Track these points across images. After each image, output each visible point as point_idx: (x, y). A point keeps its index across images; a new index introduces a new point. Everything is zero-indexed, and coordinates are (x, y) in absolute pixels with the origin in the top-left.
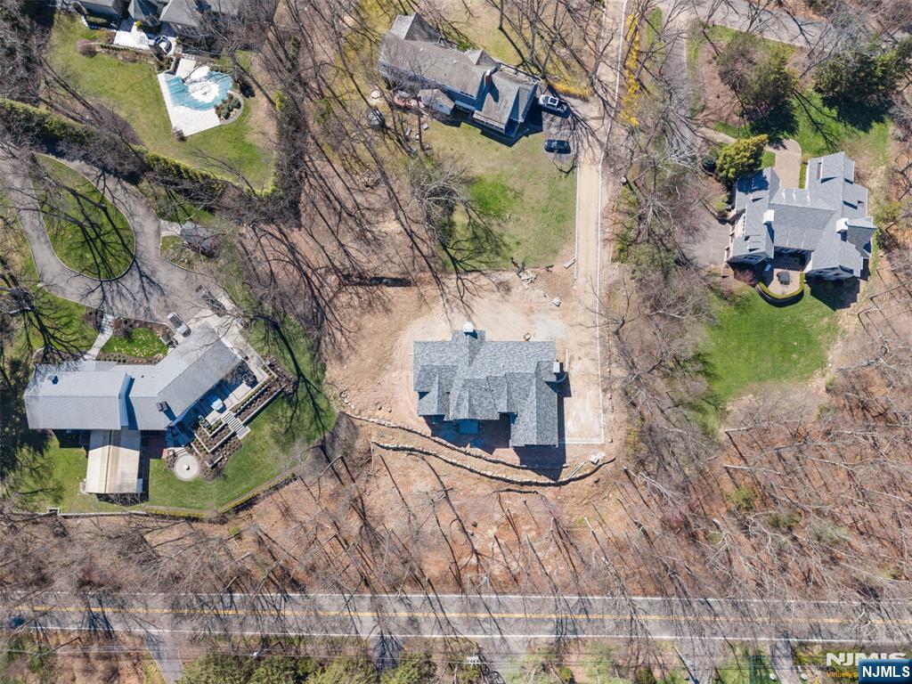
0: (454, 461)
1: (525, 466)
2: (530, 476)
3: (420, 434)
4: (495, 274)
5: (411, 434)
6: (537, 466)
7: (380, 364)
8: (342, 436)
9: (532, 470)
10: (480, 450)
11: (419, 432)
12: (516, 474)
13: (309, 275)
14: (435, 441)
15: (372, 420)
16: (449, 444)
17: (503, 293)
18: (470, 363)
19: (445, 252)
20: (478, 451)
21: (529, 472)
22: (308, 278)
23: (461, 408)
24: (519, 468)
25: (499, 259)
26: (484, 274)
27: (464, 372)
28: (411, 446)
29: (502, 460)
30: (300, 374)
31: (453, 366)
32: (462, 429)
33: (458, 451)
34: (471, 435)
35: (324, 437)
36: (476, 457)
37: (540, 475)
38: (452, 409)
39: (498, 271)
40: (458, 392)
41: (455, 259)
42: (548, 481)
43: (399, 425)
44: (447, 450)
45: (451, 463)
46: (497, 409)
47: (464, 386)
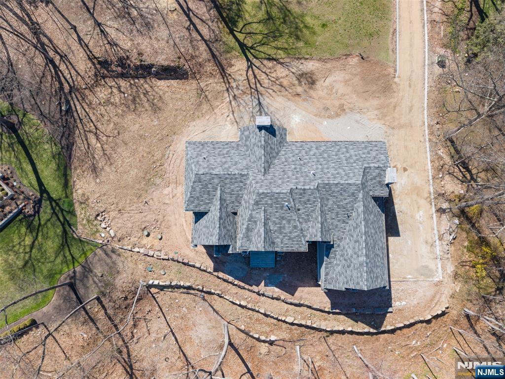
0: (243, 303)
1: (337, 311)
2: (343, 323)
3: (199, 269)
4: (296, 63)
5: (187, 269)
6: (354, 310)
7: (148, 177)
8: (98, 271)
9: (347, 315)
10: (277, 290)
11: (198, 265)
12: (325, 320)
13: (57, 63)
14: (218, 277)
15: (136, 250)
16: (236, 282)
17: (306, 87)
18: (266, 171)
19: (231, 36)
20: (276, 291)
21: (342, 317)
22: (55, 67)
23: (254, 235)
24: (329, 313)
25: (301, 44)
26: (281, 64)
27: (257, 183)
28: (188, 284)
29: (306, 303)
30: (43, 189)
31: (242, 175)
32: (254, 263)
33: (249, 290)
34: (265, 269)
35: (74, 272)
36: (273, 298)
37: (357, 322)
38: (240, 236)
39: (298, 59)
40: (248, 213)
41: (245, 45)
42: (367, 329)
43: (171, 257)
44: (234, 290)
45: (240, 306)
46: (304, 236)
47: (257, 203)
